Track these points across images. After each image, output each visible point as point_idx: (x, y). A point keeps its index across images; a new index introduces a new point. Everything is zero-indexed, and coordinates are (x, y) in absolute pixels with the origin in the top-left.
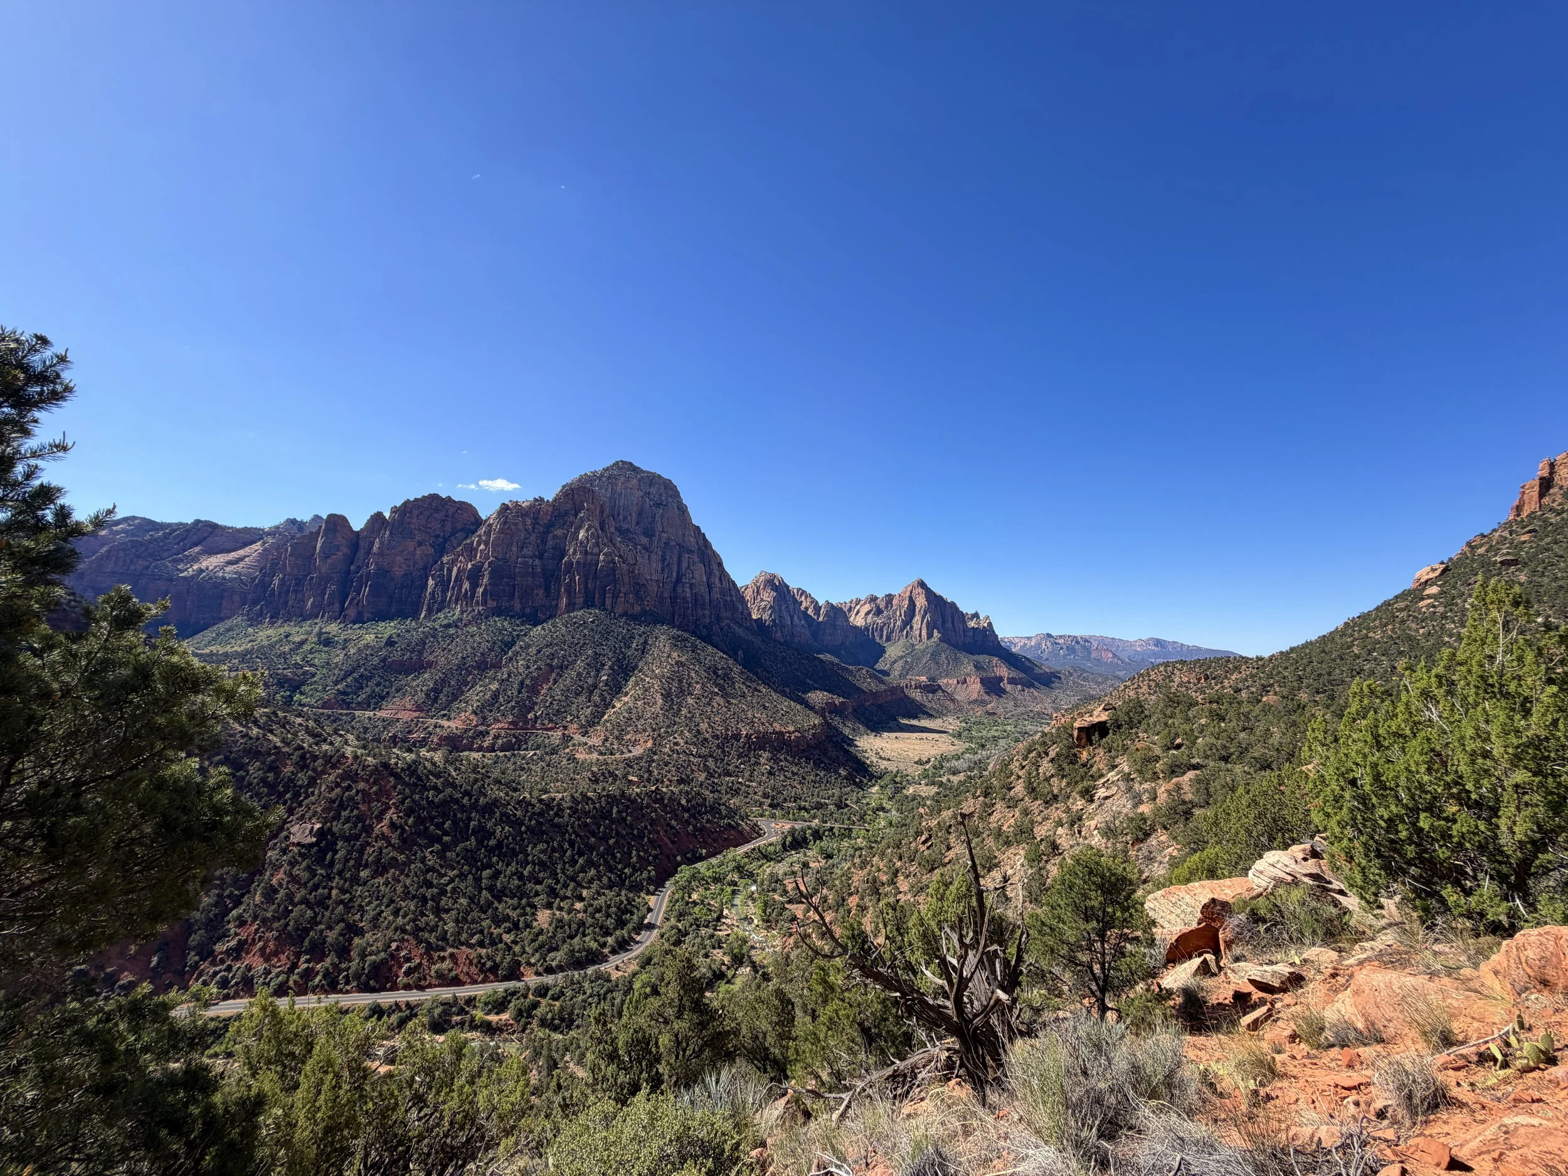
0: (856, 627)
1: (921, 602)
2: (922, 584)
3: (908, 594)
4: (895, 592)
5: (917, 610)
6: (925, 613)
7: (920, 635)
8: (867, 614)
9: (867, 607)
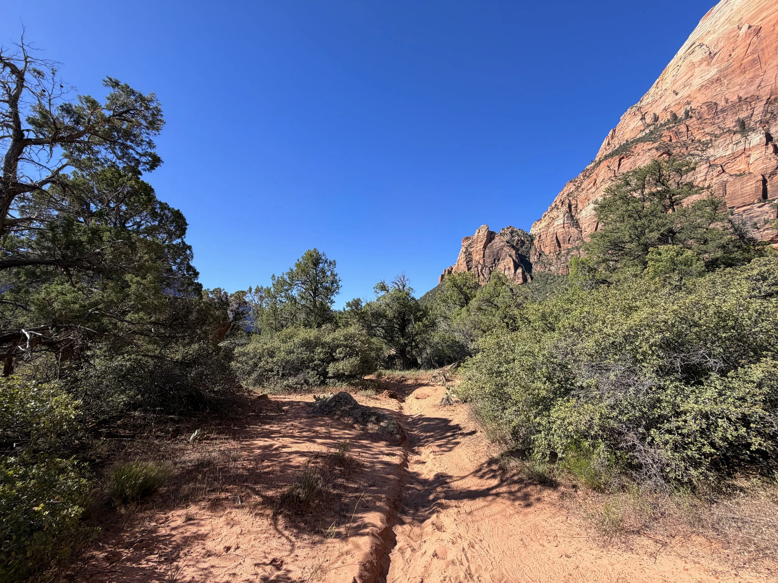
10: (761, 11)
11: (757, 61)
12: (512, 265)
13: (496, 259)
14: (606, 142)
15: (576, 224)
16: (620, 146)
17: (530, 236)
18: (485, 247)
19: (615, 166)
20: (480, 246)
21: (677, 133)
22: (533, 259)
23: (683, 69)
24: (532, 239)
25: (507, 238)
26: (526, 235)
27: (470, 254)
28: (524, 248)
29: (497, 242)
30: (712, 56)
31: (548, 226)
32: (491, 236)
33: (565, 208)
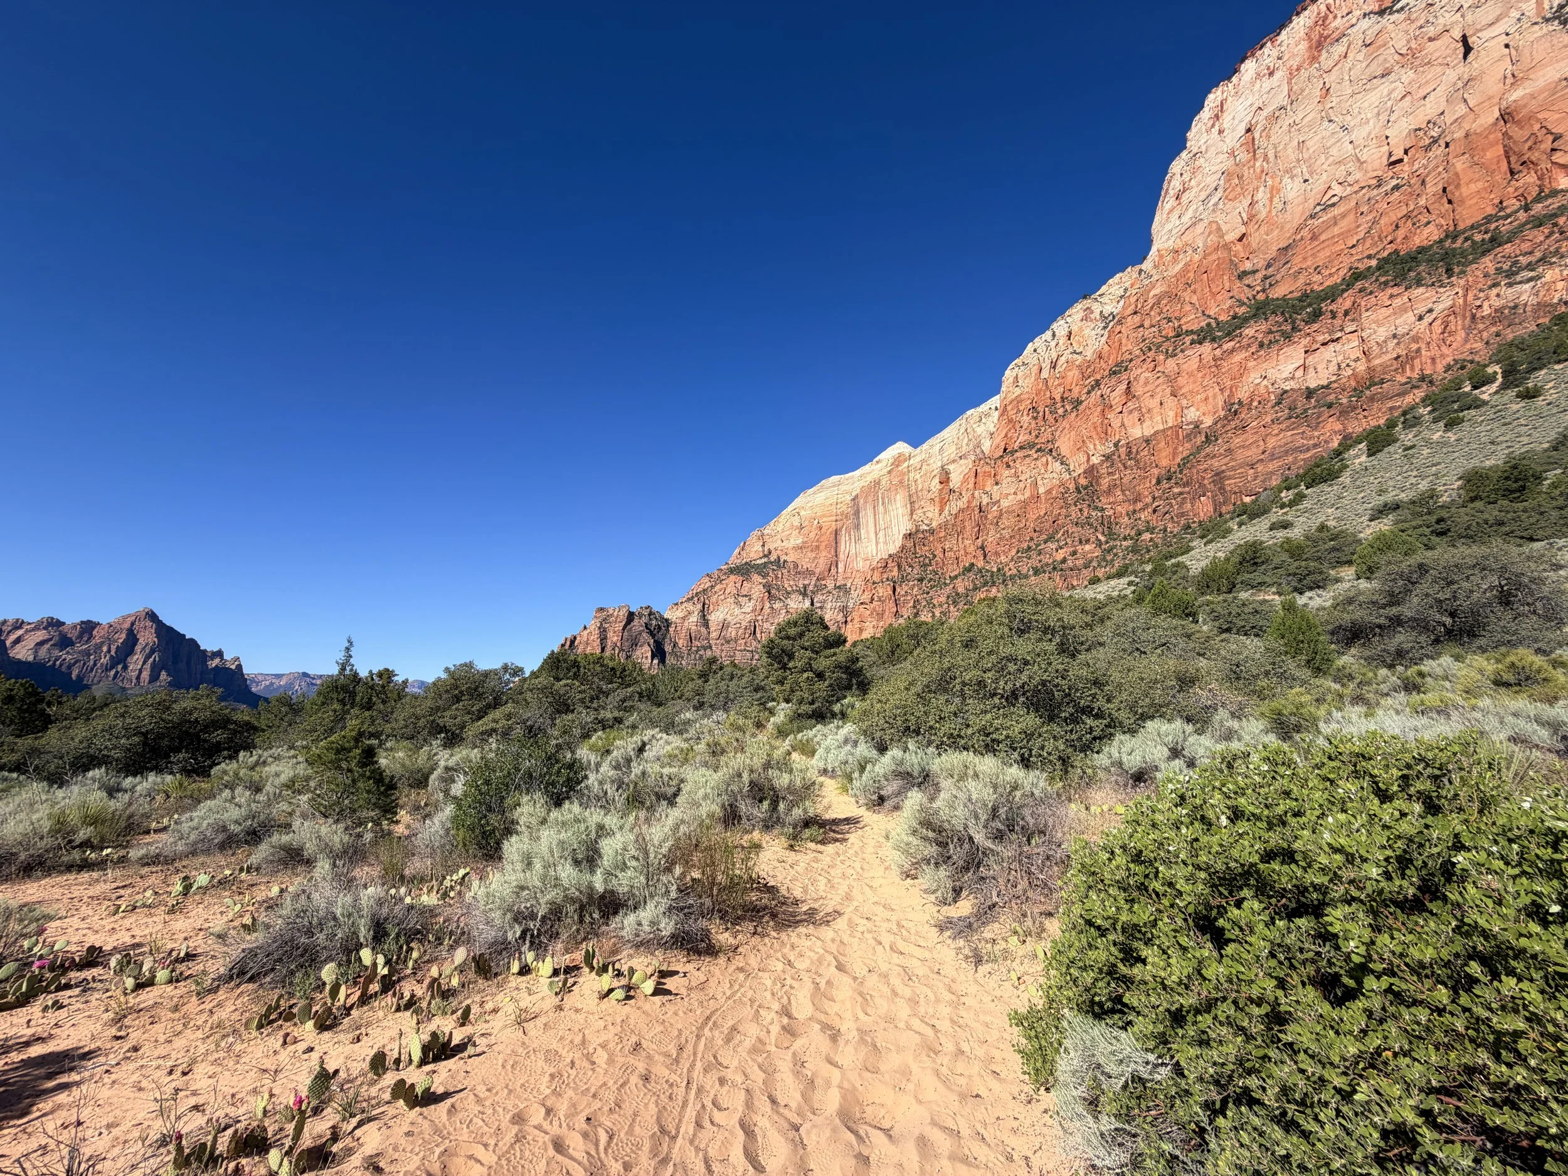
0: (19, 662)
1: (147, 637)
2: (152, 616)
3: (127, 625)
4: (104, 621)
5: (138, 648)
6: (152, 651)
7: (138, 678)
8: (41, 644)
9: (41, 635)
10: (824, 516)
11: (817, 547)
12: (649, 654)
13: (635, 644)
14: (737, 551)
15: (706, 624)
16: (746, 563)
17: (667, 620)
18: (624, 629)
19: (738, 585)
20: (619, 626)
21: (777, 577)
22: (668, 648)
23: (788, 524)
24: (668, 623)
25: (644, 620)
26: (662, 617)
27: (605, 631)
28: (660, 635)
29: (638, 624)
30: (801, 528)
31: (684, 618)
32: (631, 616)
33: (699, 606)
